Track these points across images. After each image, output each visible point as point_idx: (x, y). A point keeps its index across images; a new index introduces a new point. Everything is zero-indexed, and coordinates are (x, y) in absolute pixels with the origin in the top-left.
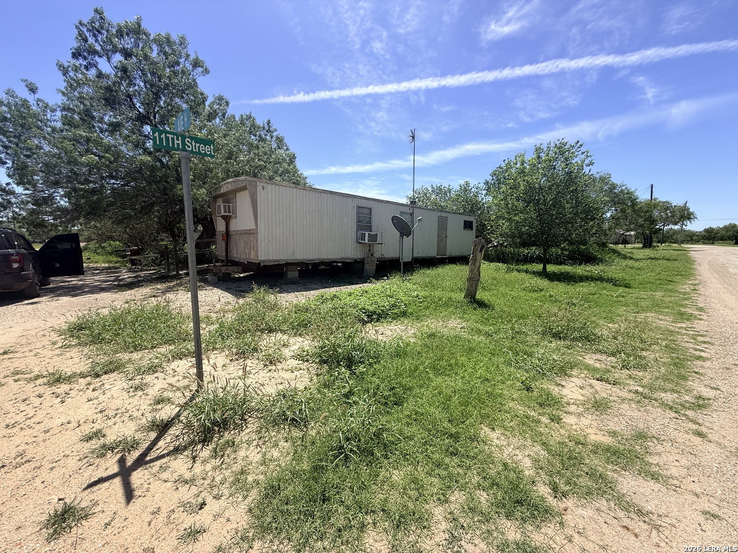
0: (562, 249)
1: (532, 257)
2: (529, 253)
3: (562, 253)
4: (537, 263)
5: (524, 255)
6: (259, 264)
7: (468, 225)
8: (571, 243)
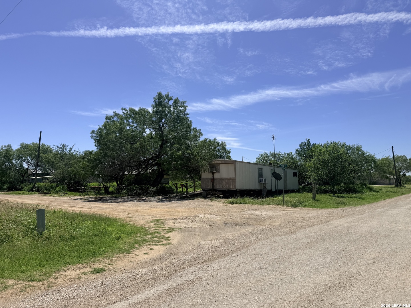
0: (341, 187)
1: (327, 190)
2: (325, 188)
3: (341, 189)
4: (330, 193)
5: (323, 189)
6: (236, 190)
7: (295, 174)
8: (345, 184)
